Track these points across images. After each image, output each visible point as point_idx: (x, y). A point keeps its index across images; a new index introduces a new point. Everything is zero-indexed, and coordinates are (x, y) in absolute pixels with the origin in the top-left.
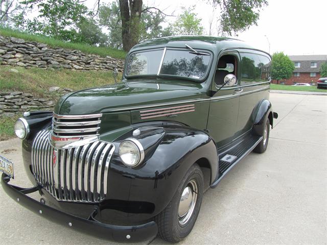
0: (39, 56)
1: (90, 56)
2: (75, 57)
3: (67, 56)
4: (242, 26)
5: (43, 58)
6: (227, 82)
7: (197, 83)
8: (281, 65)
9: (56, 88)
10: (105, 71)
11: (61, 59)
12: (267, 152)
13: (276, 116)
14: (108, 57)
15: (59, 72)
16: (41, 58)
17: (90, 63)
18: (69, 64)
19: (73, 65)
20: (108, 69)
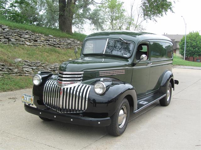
0: (3, 35)
1: (37, 35)
2: (27, 36)
3: (21, 35)
4: (160, 12)
5: (6, 37)
6: (142, 59)
7: (126, 59)
8: (197, 44)
9: (20, 60)
10: (48, 47)
11: (18, 38)
12: (169, 106)
13: (177, 82)
14: (50, 36)
15: (17, 47)
16: (4, 37)
17: (37, 40)
18: (23, 41)
19: (26, 42)
20: (50, 45)
